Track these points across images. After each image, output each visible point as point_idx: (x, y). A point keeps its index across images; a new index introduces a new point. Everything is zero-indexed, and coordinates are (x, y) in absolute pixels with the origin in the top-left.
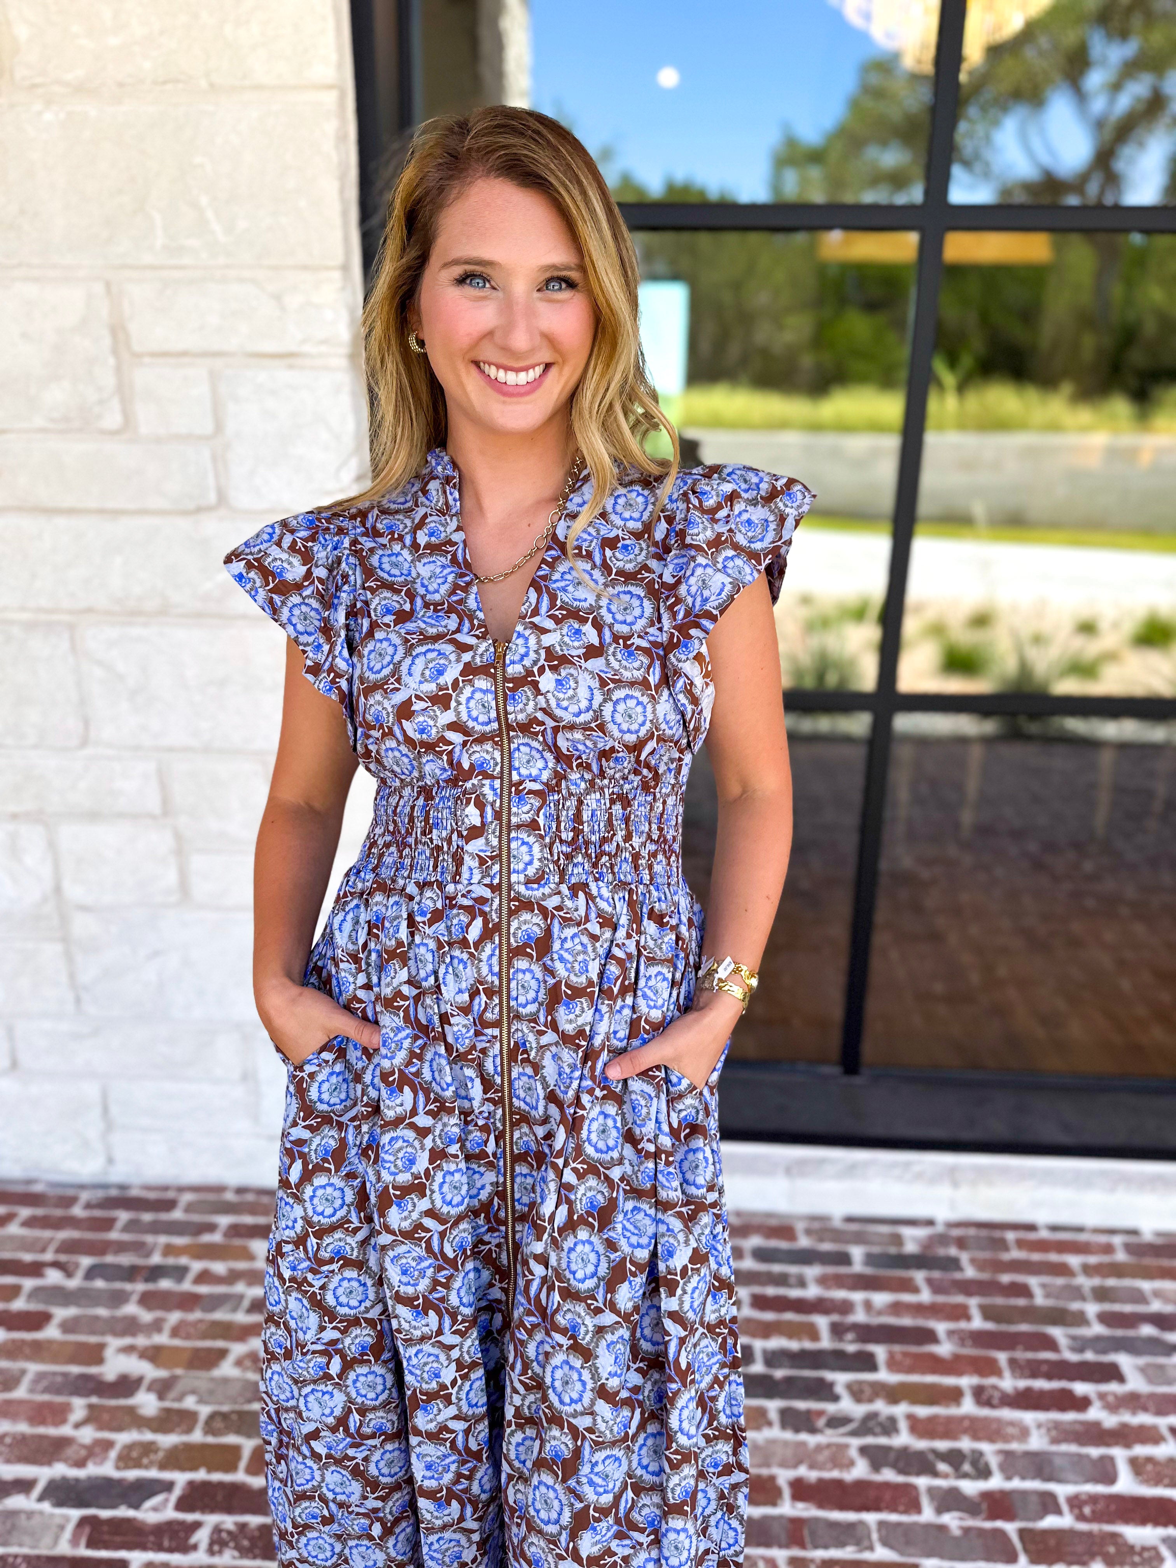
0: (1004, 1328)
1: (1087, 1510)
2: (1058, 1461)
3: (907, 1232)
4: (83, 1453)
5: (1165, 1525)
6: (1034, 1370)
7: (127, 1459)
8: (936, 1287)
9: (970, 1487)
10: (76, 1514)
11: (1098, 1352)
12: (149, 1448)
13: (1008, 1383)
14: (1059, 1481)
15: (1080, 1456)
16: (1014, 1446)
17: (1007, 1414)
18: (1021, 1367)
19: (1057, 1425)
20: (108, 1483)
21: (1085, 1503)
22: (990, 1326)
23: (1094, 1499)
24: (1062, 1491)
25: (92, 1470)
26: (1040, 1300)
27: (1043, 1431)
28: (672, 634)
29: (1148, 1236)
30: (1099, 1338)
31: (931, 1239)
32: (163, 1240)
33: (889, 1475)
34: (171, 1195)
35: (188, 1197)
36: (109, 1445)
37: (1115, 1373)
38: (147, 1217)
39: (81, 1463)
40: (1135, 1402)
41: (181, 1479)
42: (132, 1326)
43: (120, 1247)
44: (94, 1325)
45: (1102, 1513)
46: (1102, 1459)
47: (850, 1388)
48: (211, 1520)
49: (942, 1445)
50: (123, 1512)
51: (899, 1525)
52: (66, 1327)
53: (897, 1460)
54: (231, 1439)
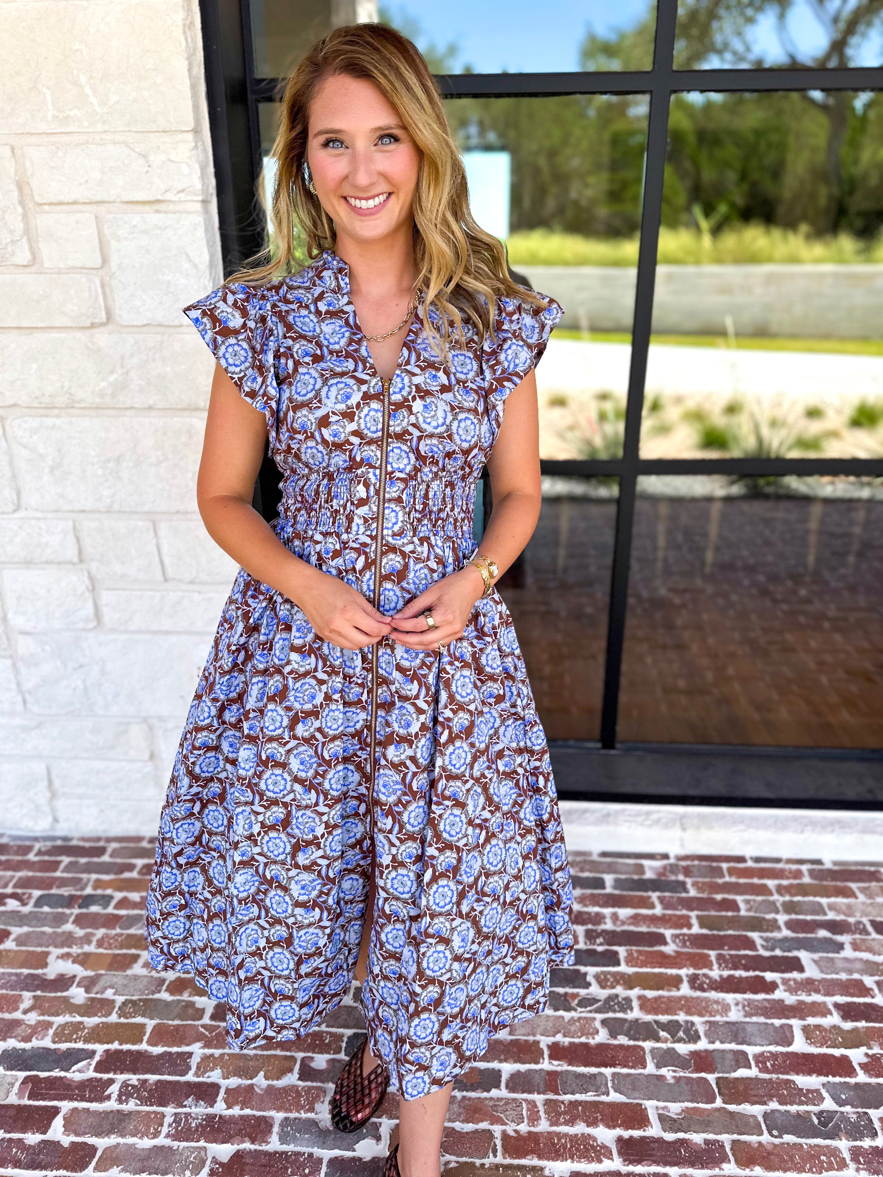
0: (715, 932)
1: (769, 1064)
2: (749, 1029)
3: (646, 863)
4: (29, 1031)
5: (826, 1074)
6: (735, 963)
7: (61, 1035)
8: (666, 904)
9: (683, 1049)
10: (22, 1075)
11: (785, 949)
12: (78, 1027)
13: (715, 973)
14: (749, 1044)
15: (766, 1024)
16: (718, 1018)
17: (713, 995)
18: (726, 961)
19: (750, 1002)
20: (47, 1052)
21: (767, 1059)
22: (705, 931)
23: (774, 1056)
24: (751, 1050)
25: (35, 1043)
26: (744, 912)
27: (740, 1007)
28: (492, 384)
29: (828, 865)
30: (786, 939)
31: (665, 867)
32: (94, 876)
33: (623, 1040)
34: (101, 844)
35: (114, 845)
36: (50, 1024)
37: (796, 965)
38: (83, 860)
39: (27, 1039)
40: (809, 985)
41: (100, 1048)
42: (68, 940)
43: (63, 883)
44: (40, 939)
45: (780, 1066)
46: (782, 1026)
47: (597, 977)
48: (121, 1078)
49: (664, 1018)
50: (57, 1073)
51: (629, 1075)
52: (21, 941)
53: (630, 1029)
54: (139, 1020)
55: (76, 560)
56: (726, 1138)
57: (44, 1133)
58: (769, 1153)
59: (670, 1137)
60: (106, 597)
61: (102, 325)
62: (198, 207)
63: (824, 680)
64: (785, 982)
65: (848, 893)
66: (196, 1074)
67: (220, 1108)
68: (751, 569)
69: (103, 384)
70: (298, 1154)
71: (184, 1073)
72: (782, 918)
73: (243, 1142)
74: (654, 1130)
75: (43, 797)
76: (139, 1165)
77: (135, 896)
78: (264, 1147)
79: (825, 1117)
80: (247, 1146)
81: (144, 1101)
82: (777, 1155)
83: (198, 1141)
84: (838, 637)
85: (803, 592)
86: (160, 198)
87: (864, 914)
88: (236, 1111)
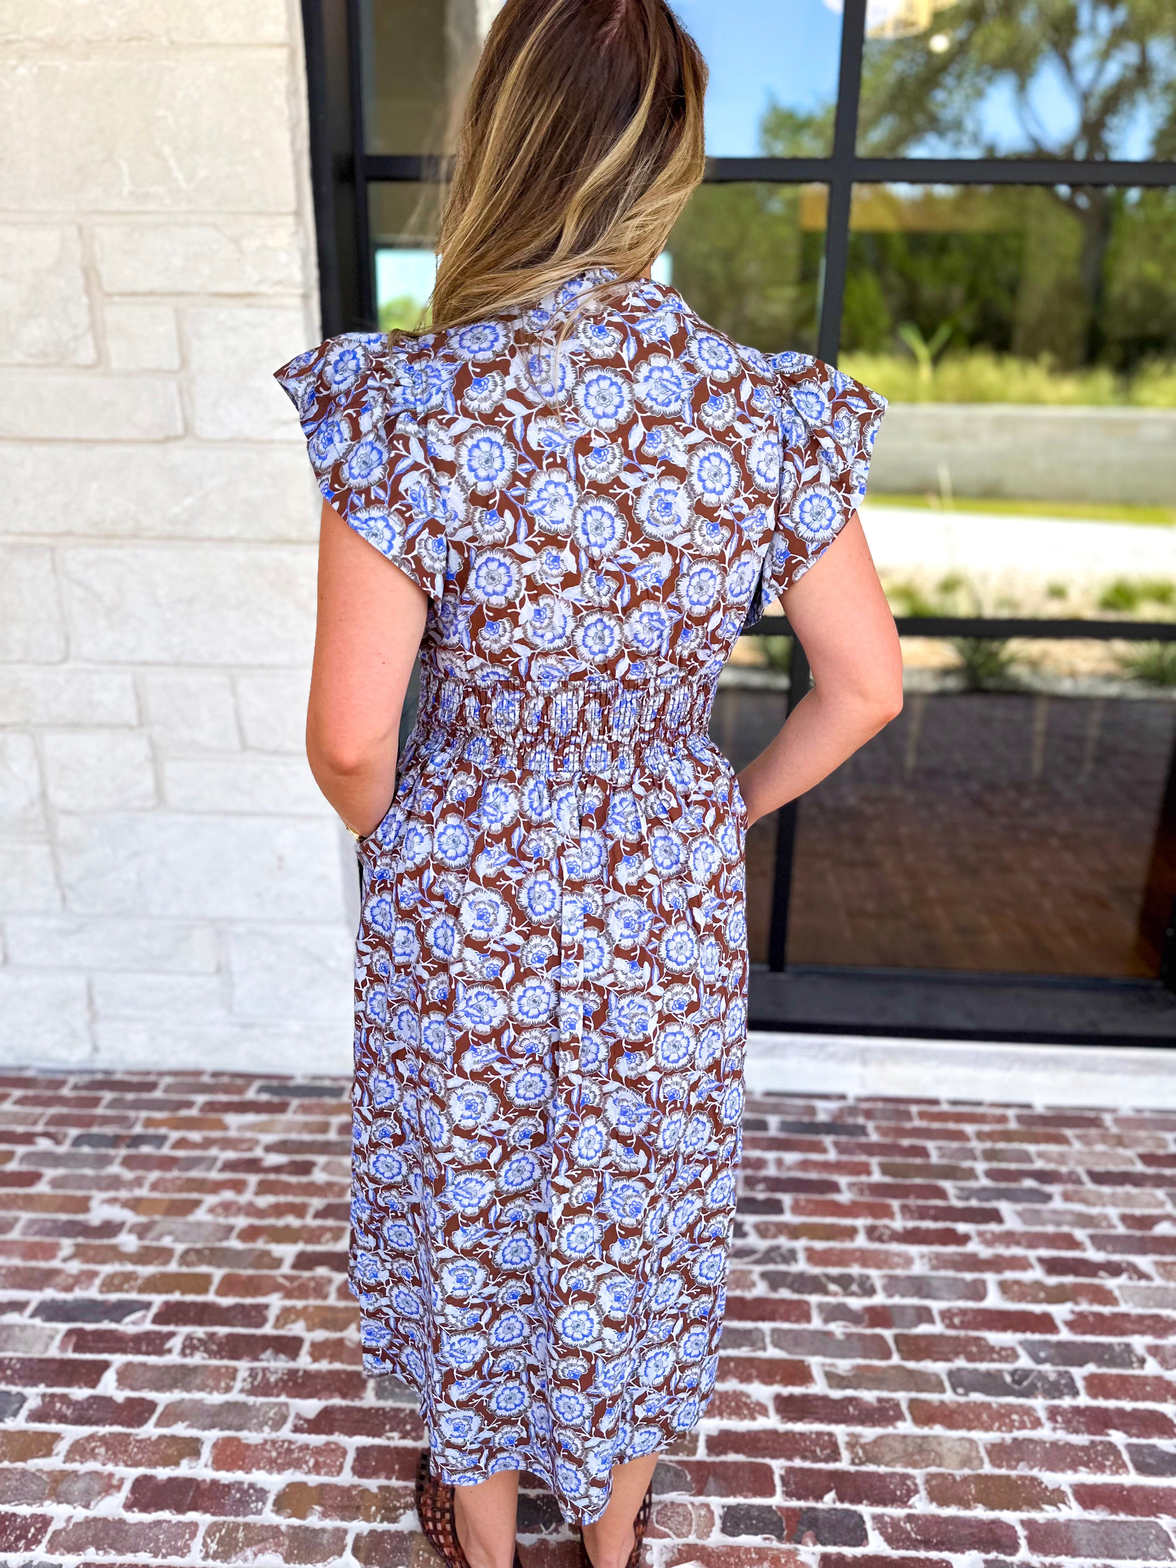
0: (900, 1181)
1: (957, 1321)
2: (935, 1283)
3: (820, 1104)
4: (71, 1281)
5: (1024, 1331)
6: (923, 1213)
7: (110, 1284)
8: (841, 1148)
9: (856, 1303)
10: (63, 1327)
11: (981, 1199)
12: (129, 1277)
13: (898, 1224)
14: (934, 1298)
15: (955, 1280)
16: (899, 1272)
17: (895, 1247)
18: (911, 1211)
19: (938, 1256)
20: (93, 1303)
21: (956, 1315)
22: (888, 1180)
23: (963, 1312)
24: (936, 1306)
25: (78, 1294)
26: (935, 1159)
27: (926, 1260)
29: (1039, 1108)
30: (984, 1189)
31: (841, 1110)
32: (144, 1114)
33: (785, 1294)
34: (152, 1078)
35: (167, 1080)
36: (94, 1274)
37: (995, 1216)
38: (130, 1096)
39: (69, 1289)
40: (1010, 1238)
41: (158, 1300)
42: (115, 1183)
43: (105, 1120)
44: (80, 1182)
45: (969, 1323)
46: (975, 1282)
47: (757, 1227)
48: (184, 1330)
49: (834, 1271)
50: (106, 1325)
51: (790, 1331)
52: (55, 1183)
53: (794, 1281)
54: (203, 1269)
55: (134, 721)
56: (902, 1397)
57: (94, 1386)
58: (953, 1412)
59: (837, 1394)
60: (171, 770)
61: (177, 438)
62: (297, 302)
63: (1047, 905)
64: (981, 1234)
65: (1061, 1140)
66: (276, 1326)
67: (304, 1362)
68: (963, 776)
69: (177, 509)
70: (398, 1410)
71: (260, 1325)
72: (980, 1167)
73: (331, 1397)
74: (819, 1387)
75: (80, 1022)
76: (208, 1421)
77: (195, 1136)
78: (357, 1403)
79: (1020, 1376)
80: (337, 1401)
81: (212, 1354)
82: (962, 1413)
83: (278, 1395)
84: (1068, 857)
85: (1027, 804)
86: (251, 289)
87: (1079, 1162)
88: (324, 1365)
